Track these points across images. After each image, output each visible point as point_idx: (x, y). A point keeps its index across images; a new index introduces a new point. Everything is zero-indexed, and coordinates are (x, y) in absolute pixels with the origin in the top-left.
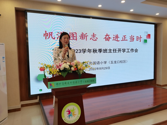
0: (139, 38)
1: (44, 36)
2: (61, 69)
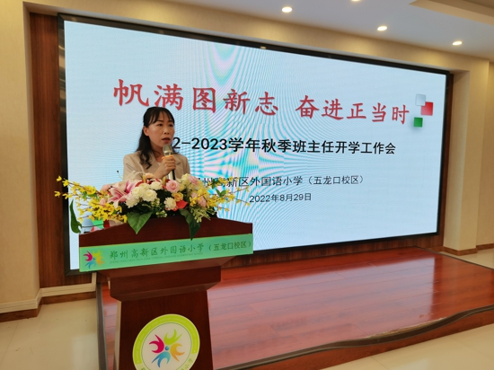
0: (399, 113)
1: (115, 95)
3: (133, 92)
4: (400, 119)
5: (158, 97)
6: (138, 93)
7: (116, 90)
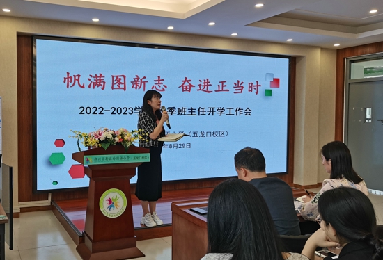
0: (253, 87)
1: (65, 82)
2: (102, 139)
3: (75, 79)
4: (254, 91)
5: (90, 82)
6: (78, 80)
7: (65, 78)
